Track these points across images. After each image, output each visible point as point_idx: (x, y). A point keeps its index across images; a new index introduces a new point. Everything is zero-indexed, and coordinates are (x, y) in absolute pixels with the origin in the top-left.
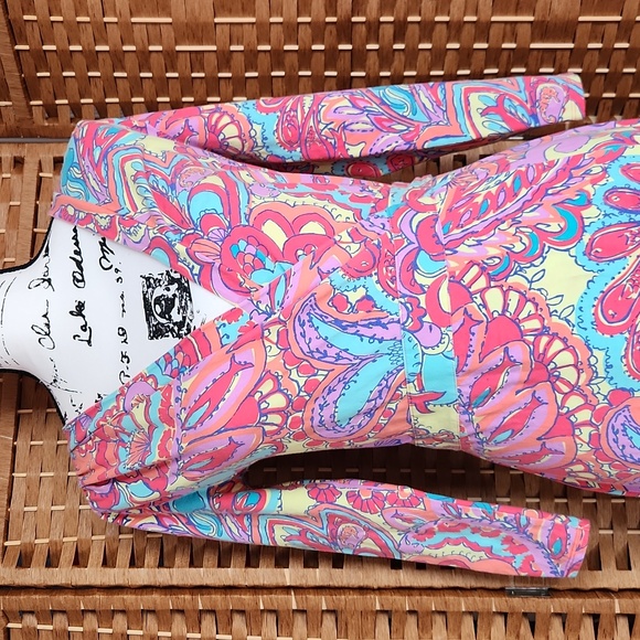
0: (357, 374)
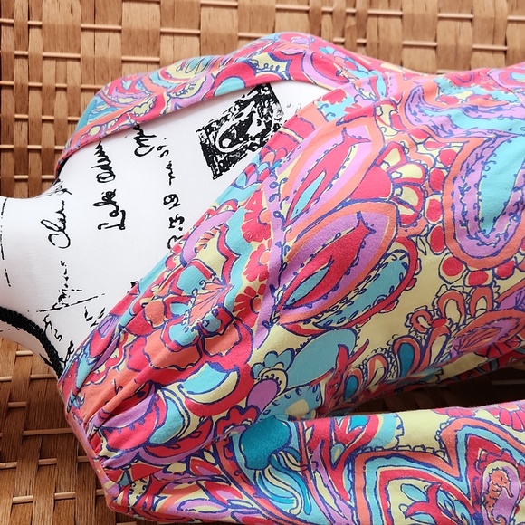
0: (493, 153)
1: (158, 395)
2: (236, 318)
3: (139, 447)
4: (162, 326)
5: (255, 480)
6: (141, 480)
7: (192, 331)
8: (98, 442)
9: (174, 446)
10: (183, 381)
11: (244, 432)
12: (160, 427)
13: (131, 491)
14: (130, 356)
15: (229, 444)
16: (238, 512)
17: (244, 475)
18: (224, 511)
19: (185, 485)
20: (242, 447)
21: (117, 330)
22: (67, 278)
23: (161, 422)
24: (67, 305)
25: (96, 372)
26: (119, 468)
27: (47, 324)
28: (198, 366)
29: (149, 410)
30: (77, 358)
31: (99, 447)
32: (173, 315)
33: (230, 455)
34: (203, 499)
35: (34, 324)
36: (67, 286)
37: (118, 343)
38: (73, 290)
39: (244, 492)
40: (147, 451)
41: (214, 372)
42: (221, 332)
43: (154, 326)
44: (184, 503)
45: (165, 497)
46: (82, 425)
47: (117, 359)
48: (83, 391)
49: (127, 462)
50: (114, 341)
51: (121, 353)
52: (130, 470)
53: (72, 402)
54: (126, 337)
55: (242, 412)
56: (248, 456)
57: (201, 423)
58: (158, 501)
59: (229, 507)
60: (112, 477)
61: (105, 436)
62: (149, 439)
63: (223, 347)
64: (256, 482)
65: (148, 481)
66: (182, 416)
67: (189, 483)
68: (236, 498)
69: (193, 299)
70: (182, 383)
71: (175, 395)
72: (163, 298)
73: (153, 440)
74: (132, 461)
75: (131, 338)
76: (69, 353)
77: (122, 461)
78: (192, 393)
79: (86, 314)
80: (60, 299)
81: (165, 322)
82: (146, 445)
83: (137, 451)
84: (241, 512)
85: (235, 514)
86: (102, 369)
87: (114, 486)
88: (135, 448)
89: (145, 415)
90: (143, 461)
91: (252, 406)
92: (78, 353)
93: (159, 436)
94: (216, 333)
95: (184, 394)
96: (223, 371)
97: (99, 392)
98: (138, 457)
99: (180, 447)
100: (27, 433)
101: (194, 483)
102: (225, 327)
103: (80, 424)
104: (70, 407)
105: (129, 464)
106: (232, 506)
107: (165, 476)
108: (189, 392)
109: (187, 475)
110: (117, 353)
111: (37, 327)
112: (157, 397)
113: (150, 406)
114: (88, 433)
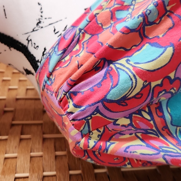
1: (111, 67)
2: (169, 11)
3: (98, 102)
4: (110, 27)
5: (176, 134)
6: (97, 130)
7: (138, 17)
8: (66, 103)
9: (123, 104)
10: (129, 57)
11: (169, 99)
12: (114, 87)
13: (90, 138)
14: (87, 47)
15: (159, 107)
16: (168, 155)
17: (169, 130)
18: (158, 154)
19: (127, 136)
20: (169, 109)
21: (78, 32)
22: (42, 12)
23: (115, 83)
24: (42, 27)
25: (63, 61)
26: (82, 119)
27: (29, 41)
28: (140, 46)
29: (105, 77)
30: (50, 55)
31: (67, 106)
32: (117, 19)
33: (160, 114)
34: (141, 145)
35: (20, 43)
36: (41, 16)
37: (78, 41)
38: (46, 18)
39: (169, 142)
40: (104, 106)
41: (154, 49)
42: (158, 22)
43: (104, 27)
44: (128, 147)
45: (114, 143)
46: (54, 95)
47: (78, 51)
48: (54, 74)
49: (88, 114)
50: (76, 39)
51: (80, 47)
52: (90, 121)
53: (46, 82)
54: (84, 36)
55: (171, 81)
56: (173, 116)
57: (144, 87)
58: (110, 145)
59: (161, 151)
60: (77, 127)
61: (71, 98)
62: (106, 96)
63: (160, 31)
64: (177, 136)
65: (102, 130)
66: (131, 79)
67: (131, 134)
68: (165, 145)
69: (132, 7)
70: (129, 58)
71: (124, 66)
72: (110, 8)
73: (109, 97)
74: (93, 114)
75: (87, 36)
76: (43, 55)
77: (85, 113)
78: (138, 63)
79: (55, 30)
80: (37, 24)
81: (112, 24)
82: (104, 101)
83: (97, 105)
84: (170, 156)
85: (166, 157)
86: (67, 58)
87: (78, 133)
88: (96, 103)
89: (102, 81)
90: (101, 114)
91: (178, 78)
92: (50, 52)
93: (114, 94)
94: (153, 23)
95: (131, 65)
96: (161, 47)
97: (65, 72)
98: (97, 110)
99: (127, 105)
100: (14, 122)
101: (134, 135)
102: (161, 18)
103: (52, 95)
104: (44, 86)
105: (90, 116)
106: (163, 151)
107: (115, 127)
108: (135, 63)
109: (130, 127)
110: (77, 47)
111: (22, 45)
112: (110, 69)
113: (105, 75)
114: (58, 99)
